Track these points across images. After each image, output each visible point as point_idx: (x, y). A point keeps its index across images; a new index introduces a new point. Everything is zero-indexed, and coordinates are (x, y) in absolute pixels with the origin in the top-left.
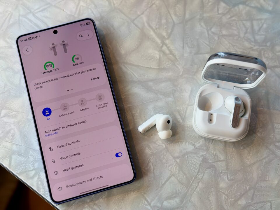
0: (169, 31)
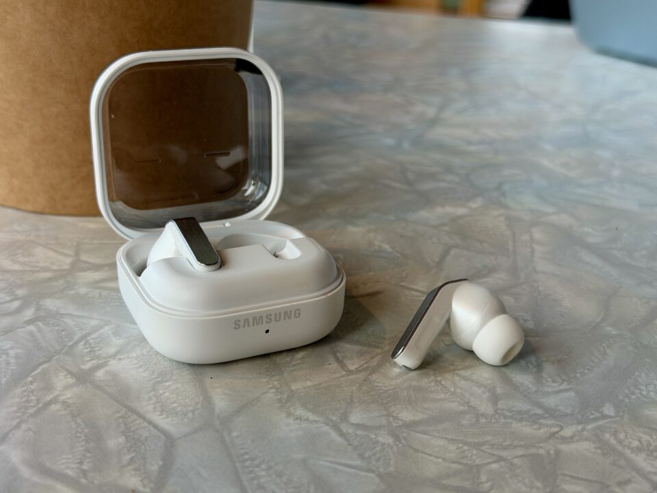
0: (154, 467)
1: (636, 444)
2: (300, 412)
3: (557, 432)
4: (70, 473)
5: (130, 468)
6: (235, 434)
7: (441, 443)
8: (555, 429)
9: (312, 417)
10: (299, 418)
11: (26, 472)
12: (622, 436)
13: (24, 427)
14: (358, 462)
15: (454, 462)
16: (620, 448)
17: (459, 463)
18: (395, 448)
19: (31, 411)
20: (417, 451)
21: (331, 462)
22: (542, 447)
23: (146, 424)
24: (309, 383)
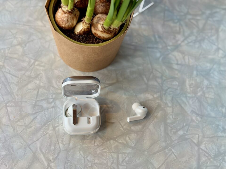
0: (55, 156)
2: (81, 153)
4: (44, 152)
5: (52, 155)
6: (69, 154)
9: (82, 155)
11: (39, 149)
13: (42, 138)
19: (44, 134)
21: (79, 167)
23: (58, 145)
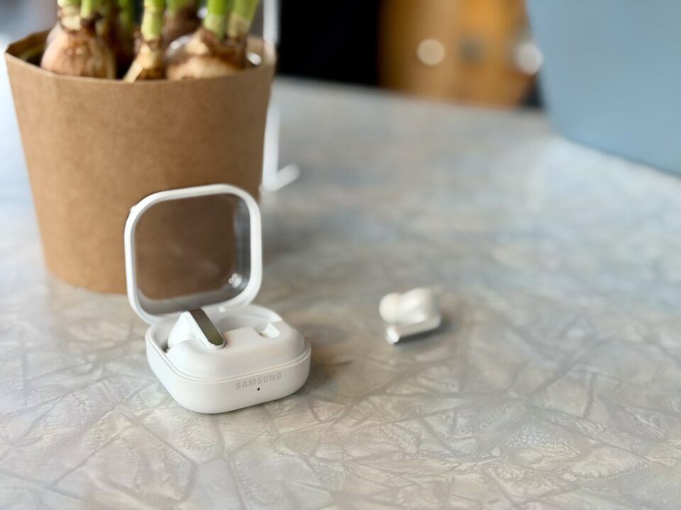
0: (183, 483)
1: (509, 476)
2: (283, 449)
3: (456, 467)
4: (129, 486)
5: (168, 483)
6: (237, 463)
7: (376, 472)
8: (455, 465)
9: (291, 453)
10: (281, 453)
11: (99, 484)
12: (500, 470)
13: (97, 455)
14: (318, 484)
15: (382, 485)
16: (497, 478)
17: (385, 485)
18: (344, 475)
19: (101, 444)
20: (358, 476)
21: (300, 483)
22: (444, 477)
23: (178, 455)
24: (291, 429)
